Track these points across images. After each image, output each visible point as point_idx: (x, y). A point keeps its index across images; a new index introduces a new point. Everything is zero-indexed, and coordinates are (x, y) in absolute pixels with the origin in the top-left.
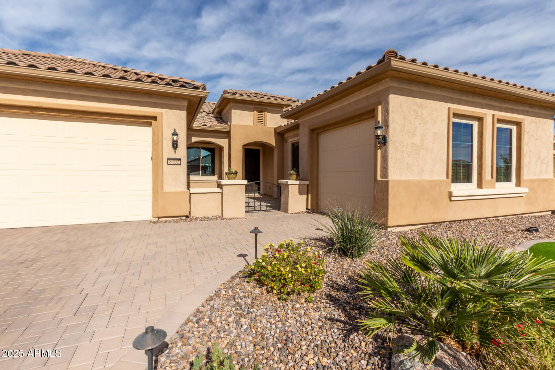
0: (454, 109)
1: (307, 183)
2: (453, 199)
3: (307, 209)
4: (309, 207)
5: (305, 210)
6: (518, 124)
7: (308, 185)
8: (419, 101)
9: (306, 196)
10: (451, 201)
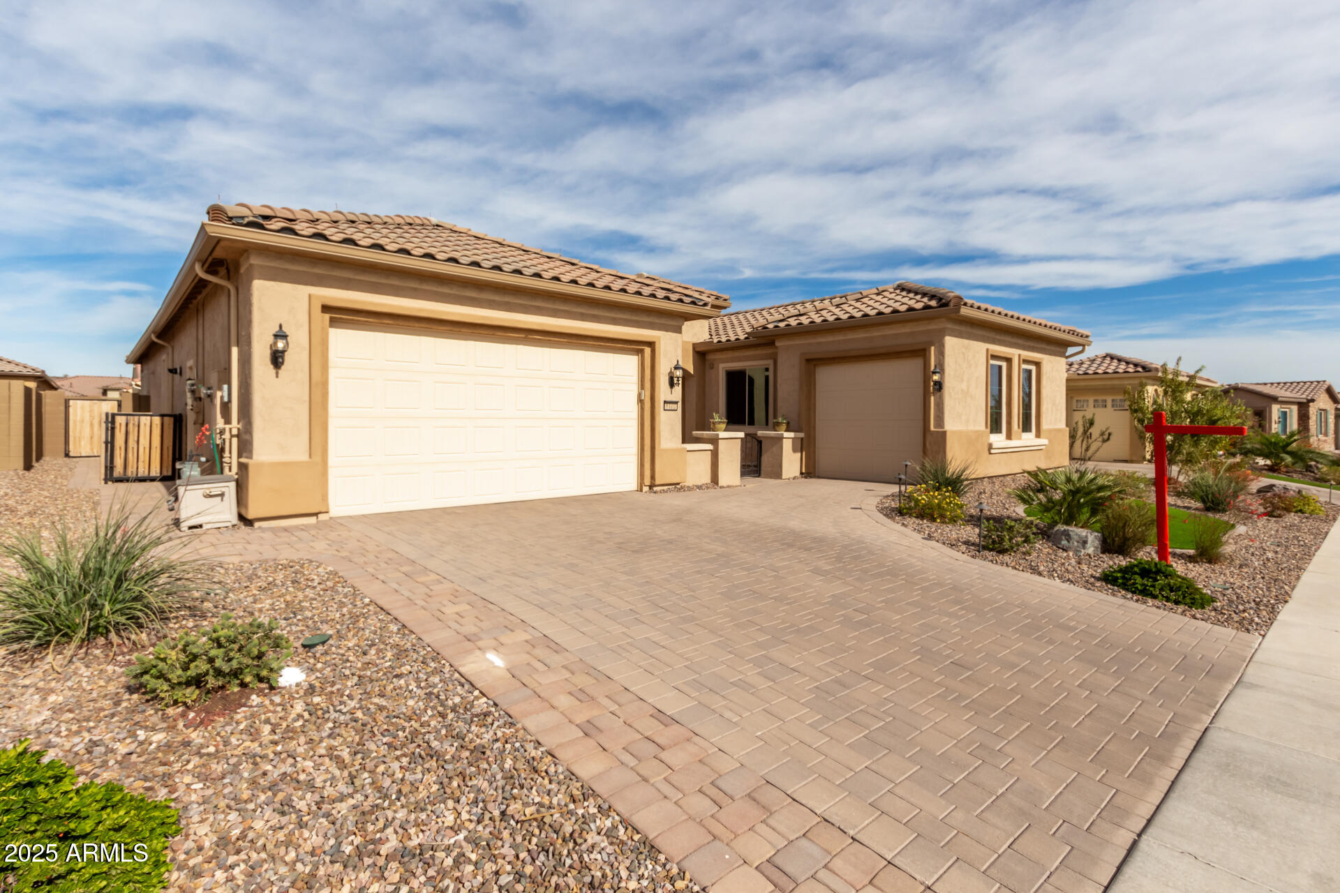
0: (992, 350)
1: (802, 435)
2: (992, 451)
3: (802, 473)
4: (804, 471)
5: (798, 474)
6: (1038, 364)
7: (802, 439)
8: (966, 342)
9: (799, 454)
10: (990, 453)
